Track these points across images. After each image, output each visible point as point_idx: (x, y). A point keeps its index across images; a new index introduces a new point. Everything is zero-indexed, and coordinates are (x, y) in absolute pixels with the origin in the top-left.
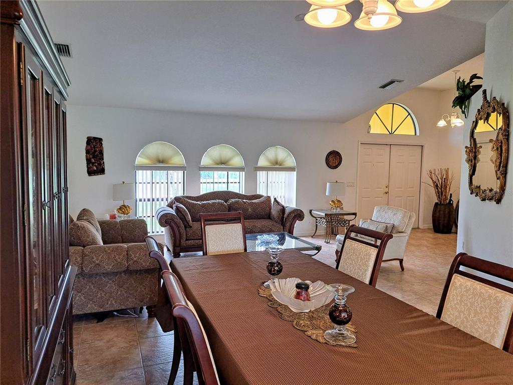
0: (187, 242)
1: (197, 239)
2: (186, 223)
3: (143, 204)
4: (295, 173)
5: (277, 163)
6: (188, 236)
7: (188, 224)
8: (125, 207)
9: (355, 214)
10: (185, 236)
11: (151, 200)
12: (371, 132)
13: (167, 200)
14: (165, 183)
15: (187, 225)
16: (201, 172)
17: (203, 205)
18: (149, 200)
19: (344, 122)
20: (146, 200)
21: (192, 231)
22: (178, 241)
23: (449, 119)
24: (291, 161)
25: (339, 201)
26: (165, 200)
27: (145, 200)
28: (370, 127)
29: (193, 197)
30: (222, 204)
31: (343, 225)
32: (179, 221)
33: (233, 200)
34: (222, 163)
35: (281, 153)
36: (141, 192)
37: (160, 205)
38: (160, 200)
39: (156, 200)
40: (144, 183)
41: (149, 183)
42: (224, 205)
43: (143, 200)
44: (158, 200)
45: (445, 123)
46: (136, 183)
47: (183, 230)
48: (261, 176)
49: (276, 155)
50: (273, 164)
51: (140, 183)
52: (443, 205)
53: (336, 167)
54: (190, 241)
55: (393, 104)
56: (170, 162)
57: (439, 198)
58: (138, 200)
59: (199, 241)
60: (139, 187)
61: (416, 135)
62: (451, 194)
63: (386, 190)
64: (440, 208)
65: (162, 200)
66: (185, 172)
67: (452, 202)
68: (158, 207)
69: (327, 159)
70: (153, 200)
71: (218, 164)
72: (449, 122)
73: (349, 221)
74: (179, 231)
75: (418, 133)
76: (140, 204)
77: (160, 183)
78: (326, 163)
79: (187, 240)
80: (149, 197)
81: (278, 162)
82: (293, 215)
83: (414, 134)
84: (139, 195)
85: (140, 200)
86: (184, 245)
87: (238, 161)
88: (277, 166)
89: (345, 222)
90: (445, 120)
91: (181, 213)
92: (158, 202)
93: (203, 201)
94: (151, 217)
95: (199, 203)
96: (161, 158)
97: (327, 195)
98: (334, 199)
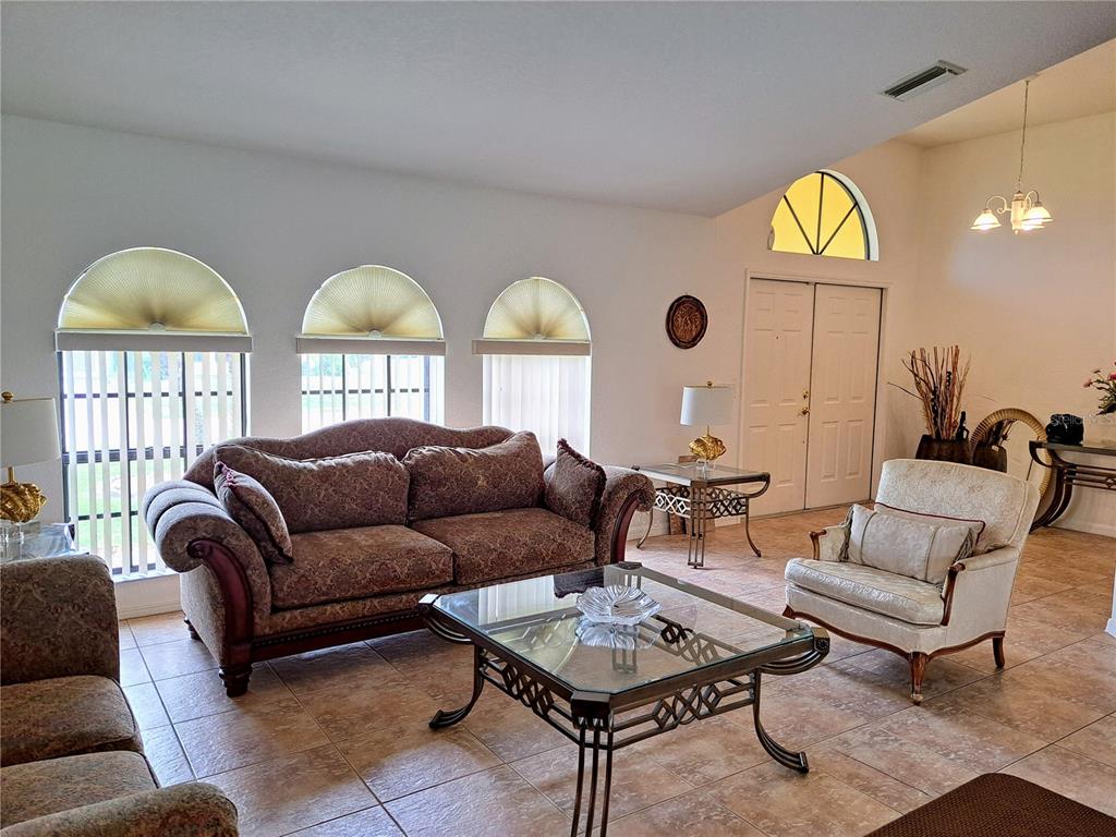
0: (278, 618)
1: (312, 605)
2: (270, 548)
3: (92, 473)
4: (588, 359)
5: (538, 330)
6: (280, 595)
7: (281, 550)
8: (19, 493)
9: (765, 478)
10: (268, 599)
11: (124, 456)
12: (774, 249)
13: (183, 453)
14: (174, 394)
15: (276, 557)
16: (304, 357)
17: (326, 474)
18: (114, 456)
19: (712, 215)
20: (105, 456)
21: (295, 578)
22: (240, 622)
23: (1006, 209)
24: (576, 326)
25: (716, 441)
26: (175, 452)
27: (98, 459)
28: (772, 232)
29: (280, 444)
30: (390, 468)
31: (734, 512)
32: (242, 542)
33: (426, 451)
34: (372, 327)
35: (548, 301)
36: (86, 427)
37: (158, 474)
38: (158, 453)
39: (141, 454)
40: (96, 396)
41: (115, 395)
42: (397, 470)
43: (91, 457)
44: (149, 455)
45: (996, 220)
46: (63, 397)
47: (259, 578)
48: (495, 367)
49: (536, 303)
50: (529, 334)
51: (77, 396)
52: (944, 441)
53: (693, 343)
54: (288, 615)
55: (823, 174)
56: (194, 322)
57: (936, 423)
58: (73, 458)
59: (321, 608)
60: (77, 412)
61: (869, 258)
62: (964, 414)
63: (805, 404)
64: (940, 450)
65: (167, 453)
66: (247, 355)
67: (965, 433)
68: (151, 485)
69: (670, 320)
70: (132, 456)
71: (358, 330)
72: (1005, 219)
73: (747, 498)
74: (245, 580)
75: (875, 256)
76: (79, 472)
77: (157, 395)
78: (668, 331)
79: (275, 610)
80: (116, 443)
81: (543, 328)
82: (624, 495)
83: (862, 256)
84: (77, 441)
85: (82, 458)
86: (267, 631)
87: (422, 321)
88: (537, 340)
89: (738, 503)
90: (995, 213)
91: (251, 510)
92: (150, 464)
93: (322, 457)
94: (126, 514)
95: (307, 464)
96: (157, 308)
97: (683, 422)
98: (703, 436)
